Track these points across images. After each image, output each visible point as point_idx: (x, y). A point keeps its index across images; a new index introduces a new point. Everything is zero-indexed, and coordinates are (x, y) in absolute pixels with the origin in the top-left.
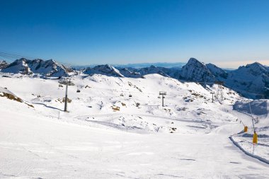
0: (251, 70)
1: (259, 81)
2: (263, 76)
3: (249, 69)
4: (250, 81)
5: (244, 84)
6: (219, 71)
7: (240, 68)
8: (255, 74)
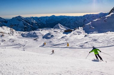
0: (18, 19)
1: (21, 23)
2: (23, 21)
3: (17, 18)
4: (18, 23)
5: (15, 25)
6: (3, 20)
7: (13, 18)
8: (20, 20)
